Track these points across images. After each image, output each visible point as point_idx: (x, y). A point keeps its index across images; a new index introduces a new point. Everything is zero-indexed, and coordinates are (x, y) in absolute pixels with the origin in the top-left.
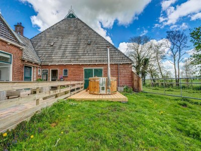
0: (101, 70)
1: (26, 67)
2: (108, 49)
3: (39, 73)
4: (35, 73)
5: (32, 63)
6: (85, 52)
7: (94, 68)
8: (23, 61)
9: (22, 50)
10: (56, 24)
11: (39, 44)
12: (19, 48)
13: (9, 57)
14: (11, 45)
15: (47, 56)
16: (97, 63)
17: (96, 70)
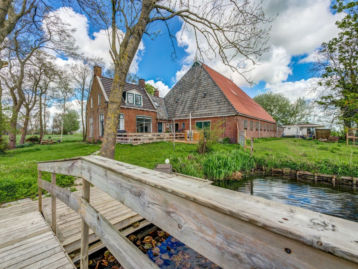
0: (209, 122)
1: (159, 123)
2: (190, 113)
3: (167, 126)
4: (165, 127)
5: (162, 120)
6: (199, 106)
7: (203, 121)
8: (157, 119)
9: (156, 113)
10: (183, 78)
11: (169, 102)
12: (155, 112)
13: (150, 118)
14: (151, 111)
15: (172, 112)
16: (205, 117)
17: (205, 123)
